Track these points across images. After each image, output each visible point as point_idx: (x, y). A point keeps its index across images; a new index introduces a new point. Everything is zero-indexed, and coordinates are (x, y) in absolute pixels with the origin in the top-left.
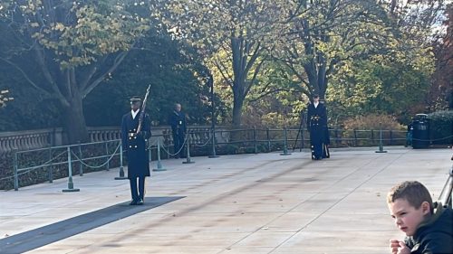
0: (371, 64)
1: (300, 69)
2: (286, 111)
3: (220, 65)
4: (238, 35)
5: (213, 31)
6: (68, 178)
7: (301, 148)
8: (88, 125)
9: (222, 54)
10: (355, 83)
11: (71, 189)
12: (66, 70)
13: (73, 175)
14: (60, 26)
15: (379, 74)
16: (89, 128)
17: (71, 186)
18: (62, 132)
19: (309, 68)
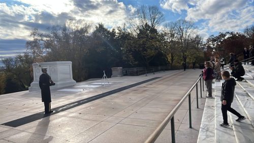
2: (180, 63)
3: (169, 57)
7: (182, 69)
8: (149, 66)
9: (170, 55)
11: (146, 76)
12: (146, 58)
14: (145, 52)
15: (195, 57)
19: (183, 57)
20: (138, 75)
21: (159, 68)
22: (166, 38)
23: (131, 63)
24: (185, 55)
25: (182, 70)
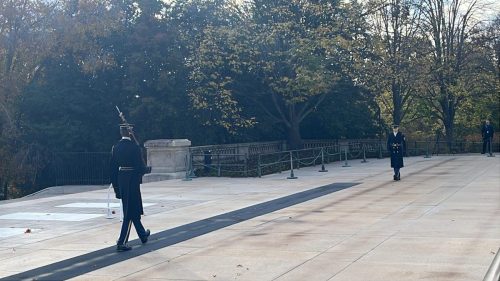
0: (485, 100)
1: (437, 104)
2: (428, 130)
3: (385, 101)
4: (396, 82)
5: (381, 80)
6: (290, 171)
8: (302, 138)
9: (387, 94)
10: (473, 112)
11: (292, 177)
12: (289, 105)
13: (293, 168)
14: (286, 79)
15: (489, 106)
16: (303, 141)
17: (292, 175)
18: (287, 143)
19: (443, 103)
20: (254, 175)
21: (345, 148)
22: (371, 20)
23: (227, 125)
24: (451, 96)
25: (436, 159)
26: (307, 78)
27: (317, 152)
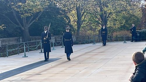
0: (122, 15)
1: (99, 17)
2: (94, 30)
3: (73, 16)
4: (78, 6)
5: (70, 5)
6: (24, 53)
7: (99, 42)
8: (31, 35)
9: (73, 12)
10: (116, 21)
11: (25, 56)
12: (23, 18)
13: (26, 52)
14: (20, 4)
15: (124, 18)
16: (30, 37)
17: (25, 55)
18: (22, 38)
19: (101, 16)
21: (53, 40)
24: (105, 13)
26: (32, 3)
27: (38, 43)
